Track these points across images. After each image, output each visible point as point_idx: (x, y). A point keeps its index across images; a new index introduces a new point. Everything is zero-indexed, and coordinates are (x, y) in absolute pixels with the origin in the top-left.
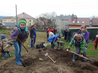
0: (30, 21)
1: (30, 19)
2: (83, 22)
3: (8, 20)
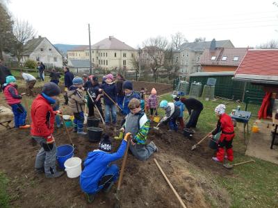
0: (125, 55)
1: (125, 52)
3: (78, 53)
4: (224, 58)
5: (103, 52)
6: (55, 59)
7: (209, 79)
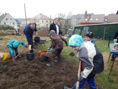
0: (47, 22)
2: (97, 19)
4: (91, 20)
5: (37, 20)
6: (14, 24)
7: (85, 27)
